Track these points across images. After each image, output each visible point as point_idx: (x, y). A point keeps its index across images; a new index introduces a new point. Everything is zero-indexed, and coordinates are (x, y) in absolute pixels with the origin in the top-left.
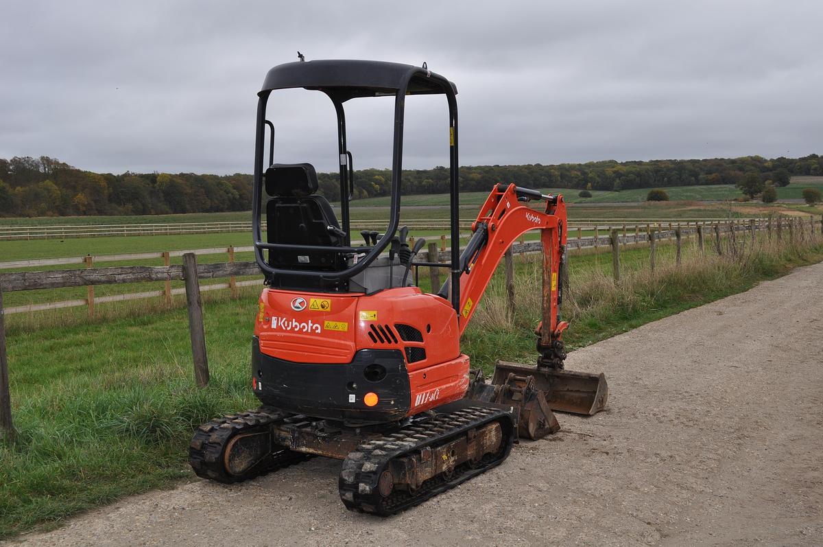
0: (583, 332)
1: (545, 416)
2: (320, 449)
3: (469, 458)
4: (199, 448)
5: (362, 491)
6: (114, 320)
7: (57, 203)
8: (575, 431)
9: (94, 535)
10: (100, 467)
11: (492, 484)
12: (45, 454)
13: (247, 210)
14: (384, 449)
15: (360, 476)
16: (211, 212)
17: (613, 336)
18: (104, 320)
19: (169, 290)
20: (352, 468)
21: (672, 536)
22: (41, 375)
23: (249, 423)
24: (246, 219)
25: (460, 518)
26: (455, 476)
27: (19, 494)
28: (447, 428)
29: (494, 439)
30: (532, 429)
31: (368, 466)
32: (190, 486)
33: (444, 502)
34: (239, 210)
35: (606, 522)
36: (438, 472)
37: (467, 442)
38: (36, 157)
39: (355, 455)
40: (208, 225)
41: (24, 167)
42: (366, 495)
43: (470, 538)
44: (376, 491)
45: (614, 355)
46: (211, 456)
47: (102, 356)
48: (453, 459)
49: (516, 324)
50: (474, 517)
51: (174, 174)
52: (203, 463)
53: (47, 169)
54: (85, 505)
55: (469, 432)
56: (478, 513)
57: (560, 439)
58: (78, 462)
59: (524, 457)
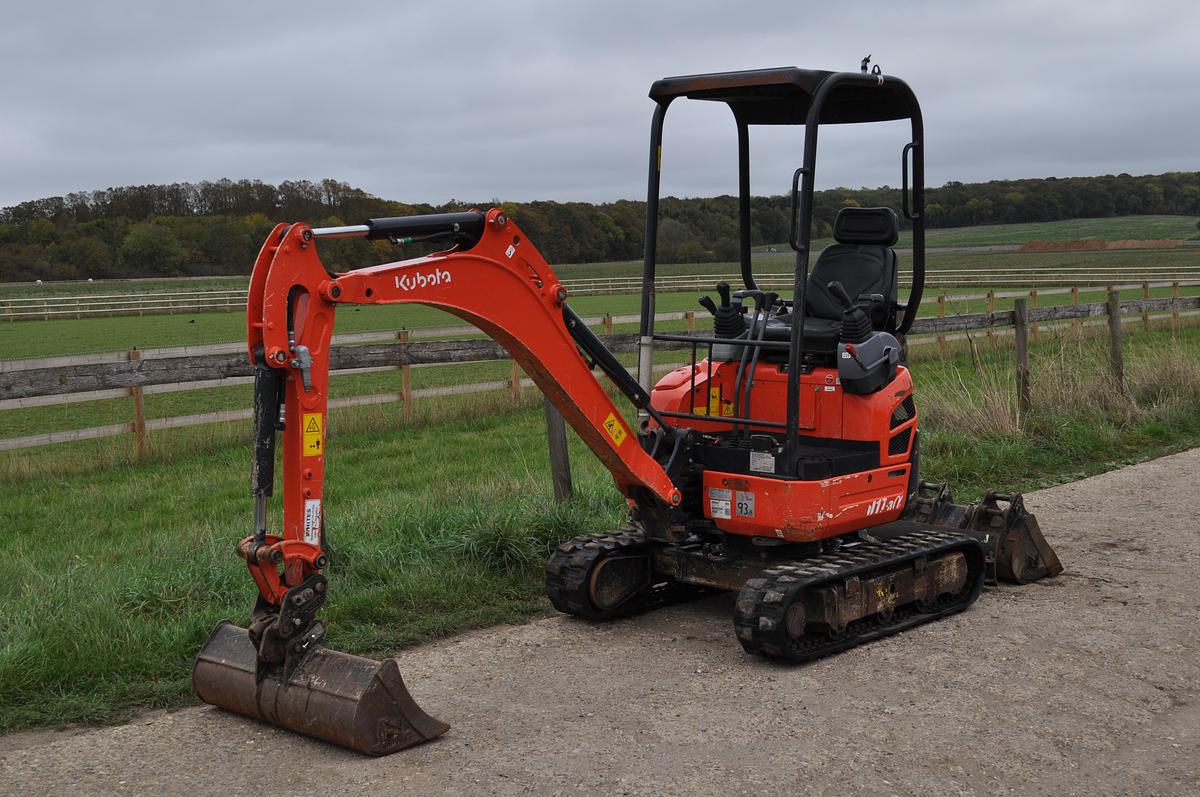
0: (1138, 443)
1: (1038, 550)
2: (714, 579)
3: (916, 598)
4: (557, 573)
5: (764, 627)
6: (440, 423)
7: (348, 252)
8: (1085, 574)
9: (430, 667)
10: (433, 594)
11: (947, 633)
12: (366, 577)
13: (637, 259)
14: (794, 575)
15: (761, 608)
16: (581, 262)
17: (1187, 450)
18: (424, 423)
19: (517, 381)
20: (751, 598)
21: (1191, 704)
22: (346, 493)
23: (622, 543)
24: (636, 272)
25: (894, 668)
26: (894, 621)
27: (339, 620)
28: (884, 554)
29: (955, 575)
30: (1017, 567)
31: (772, 595)
32: (546, 621)
33: (876, 650)
34: (624, 259)
35: (1097, 683)
36: (871, 612)
37: (914, 574)
38: (316, 180)
39: (755, 582)
40: (576, 283)
41: (299, 196)
42: (769, 631)
43: (904, 691)
44: (782, 628)
45: (1179, 476)
46: (574, 582)
47: (426, 469)
48: (892, 596)
49: (1029, 428)
50: (914, 669)
51: (522, 203)
52: (563, 593)
53: (332, 199)
54: (419, 636)
55: (917, 562)
56: (920, 664)
57: (1060, 584)
58: (407, 587)
59: (1001, 604)
